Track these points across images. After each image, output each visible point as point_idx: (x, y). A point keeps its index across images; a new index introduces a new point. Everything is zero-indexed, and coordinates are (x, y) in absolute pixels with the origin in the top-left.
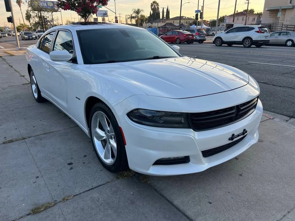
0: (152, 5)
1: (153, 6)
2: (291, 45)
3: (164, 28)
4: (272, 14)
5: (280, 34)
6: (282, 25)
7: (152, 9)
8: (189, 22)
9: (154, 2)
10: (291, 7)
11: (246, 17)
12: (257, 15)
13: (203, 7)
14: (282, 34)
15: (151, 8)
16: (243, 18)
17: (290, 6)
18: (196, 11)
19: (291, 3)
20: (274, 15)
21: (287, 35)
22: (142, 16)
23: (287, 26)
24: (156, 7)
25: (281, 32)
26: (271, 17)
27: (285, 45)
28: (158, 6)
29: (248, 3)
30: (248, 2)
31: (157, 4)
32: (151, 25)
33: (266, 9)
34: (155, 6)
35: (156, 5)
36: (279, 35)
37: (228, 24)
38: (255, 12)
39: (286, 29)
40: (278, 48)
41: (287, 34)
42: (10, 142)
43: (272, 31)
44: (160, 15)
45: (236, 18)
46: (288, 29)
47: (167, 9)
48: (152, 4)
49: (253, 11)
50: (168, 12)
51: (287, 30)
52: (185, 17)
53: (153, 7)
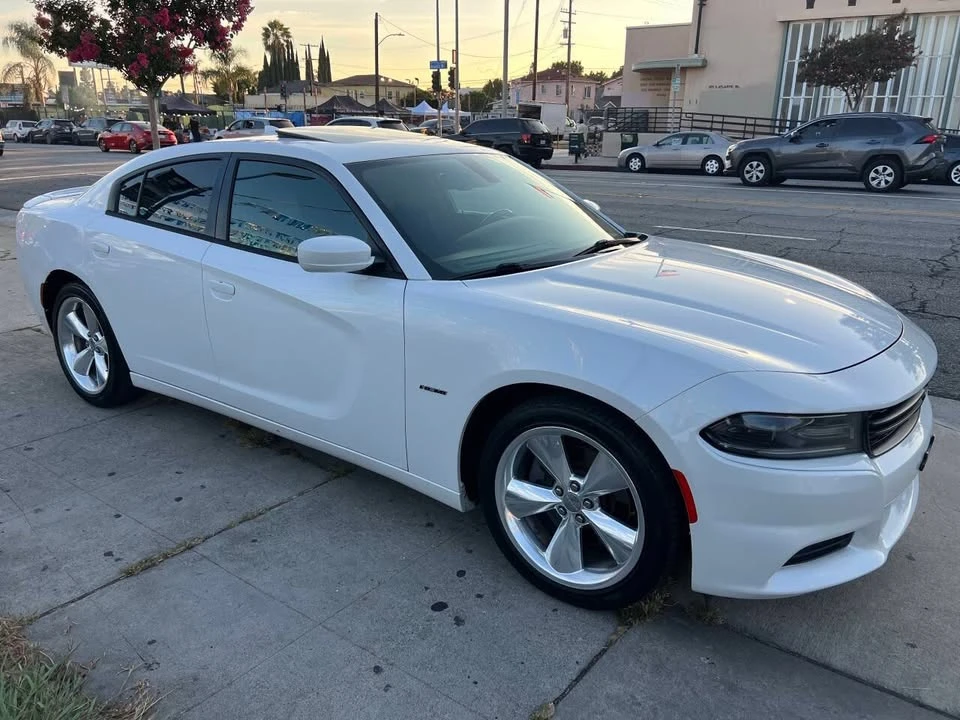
0: (266, 35)
1: (272, 36)
2: (715, 170)
3: (327, 112)
4: (648, 82)
5: (685, 139)
6: (681, 113)
7: (268, 48)
8: (398, 94)
9: (274, 25)
10: (699, 64)
11: (567, 85)
12: (595, 80)
13: (456, 52)
14: (690, 139)
15: (266, 44)
16: (557, 87)
17: (697, 60)
18: (433, 64)
19: (696, 52)
20: (653, 85)
21: (701, 142)
22: (241, 70)
23: (690, 115)
24: (282, 41)
25: (688, 135)
26: (645, 90)
27: (700, 171)
28: (289, 36)
29: (569, 44)
30: (569, 41)
31: (286, 33)
32: (283, 102)
33: (633, 68)
34: (276, 35)
35: (282, 35)
36: (684, 142)
37: (525, 106)
38: (586, 72)
39: (689, 124)
40: (687, 182)
41: (701, 140)
42: (149, 567)
43: (657, 130)
44: (300, 69)
45: (539, 88)
46: (695, 124)
47: (322, 50)
48: (266, 30)
49: (581, 69)
50: (324, 60)
51: (692, 127)
52: (386, 79)
53: (270, 42)
